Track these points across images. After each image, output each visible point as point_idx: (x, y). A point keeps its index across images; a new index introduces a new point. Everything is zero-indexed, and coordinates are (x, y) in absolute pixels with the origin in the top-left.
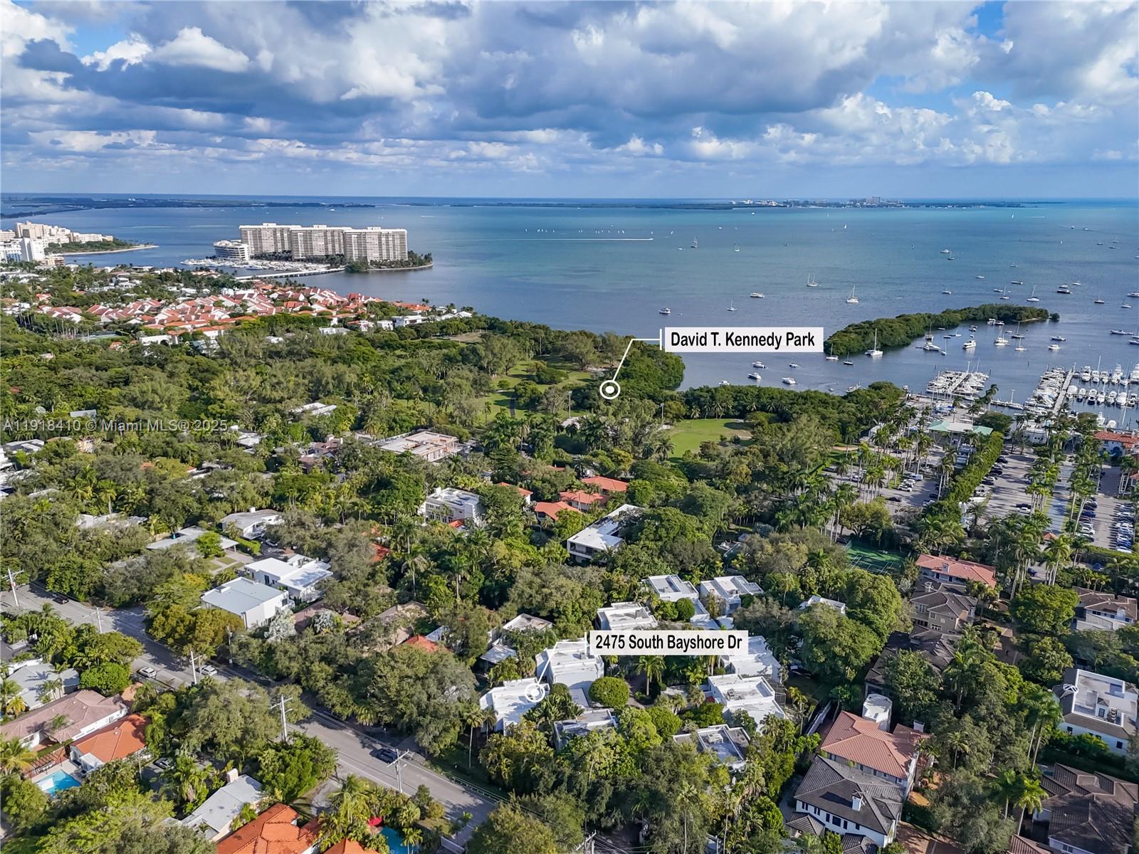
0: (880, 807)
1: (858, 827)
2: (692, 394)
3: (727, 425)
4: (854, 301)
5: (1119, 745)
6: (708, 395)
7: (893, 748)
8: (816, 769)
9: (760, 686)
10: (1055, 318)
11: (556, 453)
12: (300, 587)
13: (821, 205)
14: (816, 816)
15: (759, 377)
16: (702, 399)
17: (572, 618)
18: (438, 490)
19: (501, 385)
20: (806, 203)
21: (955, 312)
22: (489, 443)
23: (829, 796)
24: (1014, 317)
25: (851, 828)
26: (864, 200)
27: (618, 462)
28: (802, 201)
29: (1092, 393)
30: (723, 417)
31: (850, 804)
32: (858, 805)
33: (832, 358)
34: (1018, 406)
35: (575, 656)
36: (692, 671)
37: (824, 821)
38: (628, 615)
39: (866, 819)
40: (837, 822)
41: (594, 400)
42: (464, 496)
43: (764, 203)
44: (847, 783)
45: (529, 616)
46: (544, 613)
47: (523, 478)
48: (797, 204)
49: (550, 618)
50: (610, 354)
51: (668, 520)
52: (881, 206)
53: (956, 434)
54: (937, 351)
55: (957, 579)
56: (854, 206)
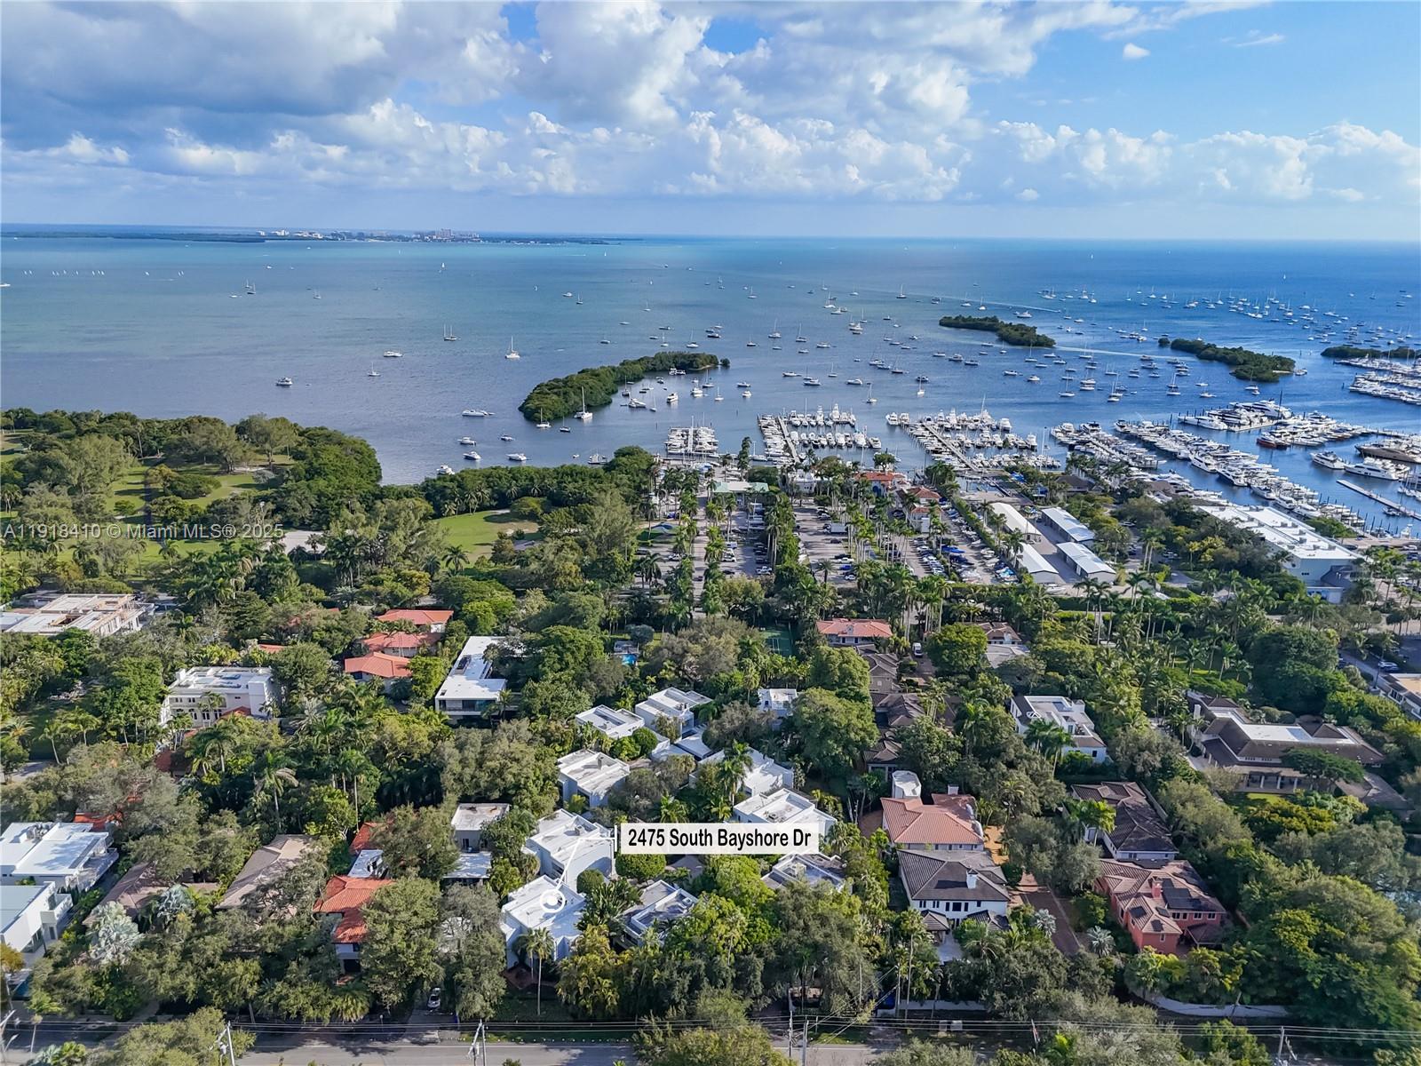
0: (988, 877)
1: (979, 905)
2: (433, 486)
3: (487, 519)
4: (514, 356)
5: (1095, 754)
6: (454, 484)
7: (954, 817)
8: (907, 863)
9: (789, 799)
10: (726, 364)
11: (303, 590)
12: (64, 870)
13: (381, 238)
14: (935, 910)
15: (477, 457)
16: (449, 491)
17: (535, 790)
18: (182, 675)
19: (121, 508)
20: (361, 236)
21: (634, 363)
22: (198, 594)
23: (943, 885)
24: (691, 365)
25: (973, 908)
26: (433, 233)
27: (412, 587)
28: (355, 234)
29: (813, 436)
30: (478, 510)
31: (965, 885)
32: (972, 882)
33: (543, 425)
34: (762, 457)
35: (568, 833)
36: (716, 806)
37: (944, 912)
38: (587, 767)
39: (985, 893)
40: (957, 907)
41: (295, 510)
42: (229, 675)
43: (306, 235)
44: (950, 866)
45: (470, 805)
46: (496, 795)
47: (290, 632)
48: (350, 236)
49: (505, 798)
50: (267, 446)
51: (572, 641)
52: (455, 240)
53: (739, 494)
54: (644, 407)
55: (863, 638)
56: (422, 238)
